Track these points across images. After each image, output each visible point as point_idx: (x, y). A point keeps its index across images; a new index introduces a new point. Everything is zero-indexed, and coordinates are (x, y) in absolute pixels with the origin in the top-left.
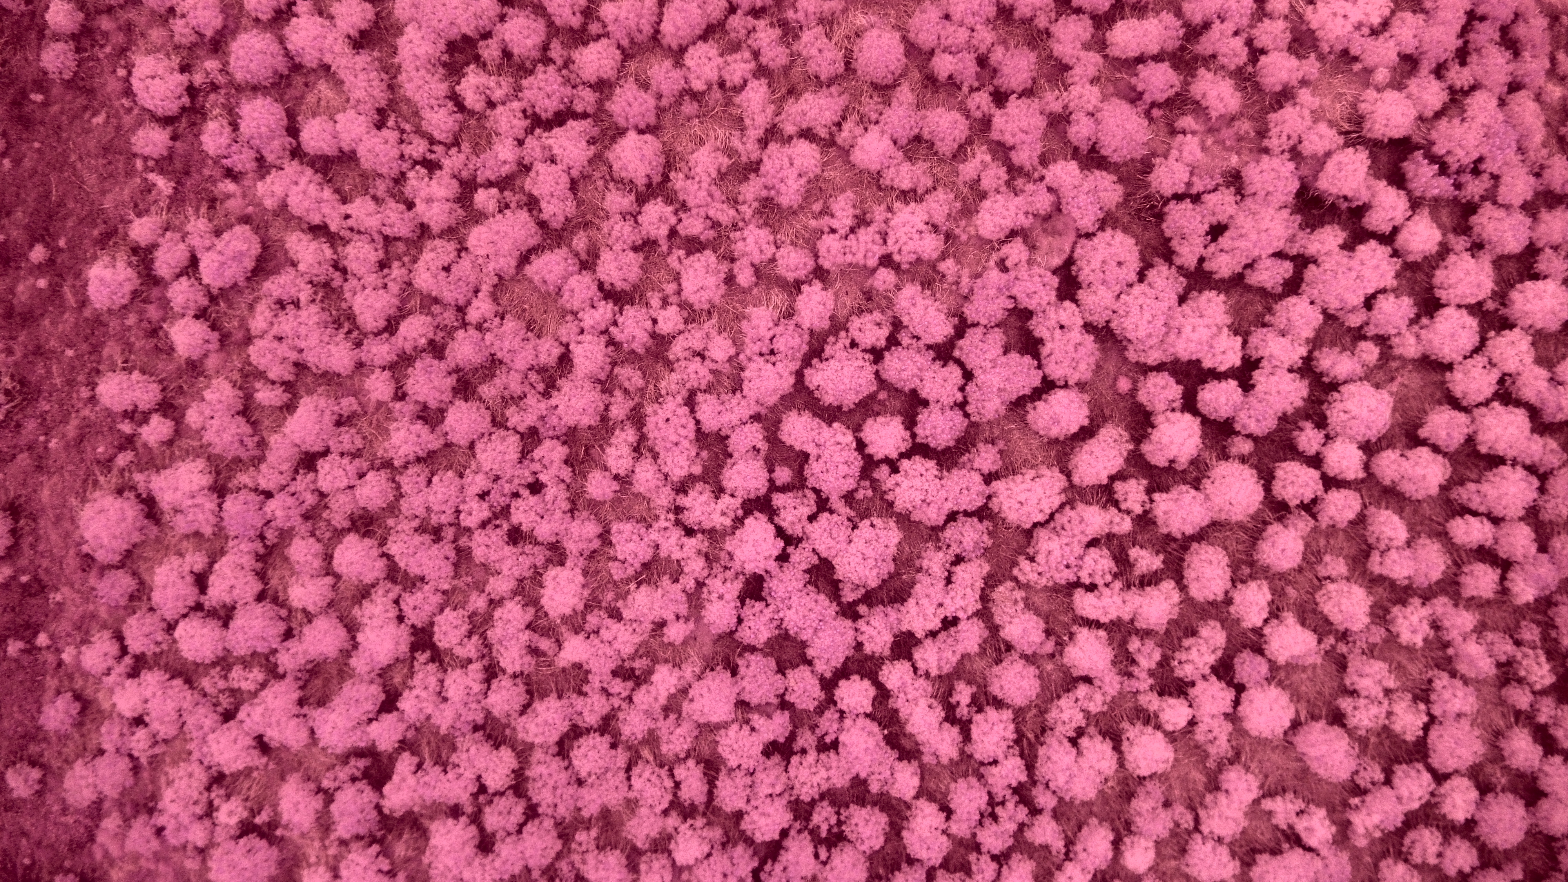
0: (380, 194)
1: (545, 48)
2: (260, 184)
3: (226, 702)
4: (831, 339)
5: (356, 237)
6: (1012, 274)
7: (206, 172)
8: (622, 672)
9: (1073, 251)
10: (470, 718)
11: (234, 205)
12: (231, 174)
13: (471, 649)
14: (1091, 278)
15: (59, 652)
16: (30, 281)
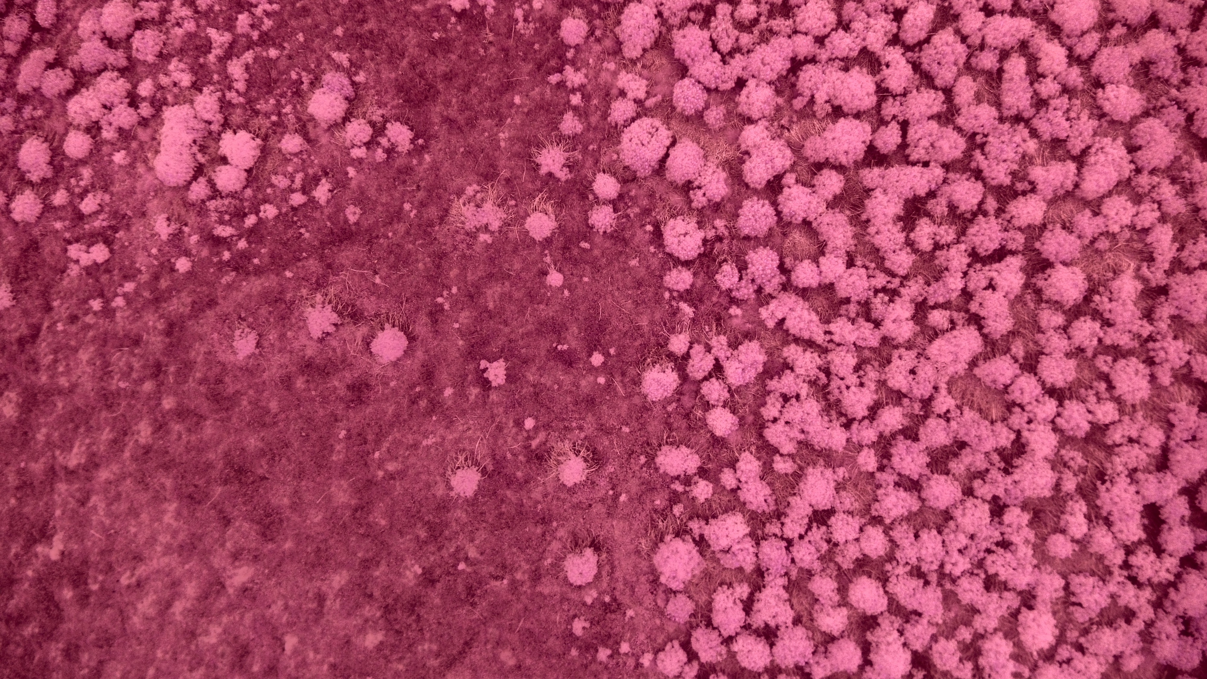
0: (852, 315)
1: (982, 202)
2: (762, 310)
5: (837, 348)
7: (715, 299)
11: (736, 322)
12: (735, 302)
13: (965, 671)
15: (638, 657)
16: (592, 378)
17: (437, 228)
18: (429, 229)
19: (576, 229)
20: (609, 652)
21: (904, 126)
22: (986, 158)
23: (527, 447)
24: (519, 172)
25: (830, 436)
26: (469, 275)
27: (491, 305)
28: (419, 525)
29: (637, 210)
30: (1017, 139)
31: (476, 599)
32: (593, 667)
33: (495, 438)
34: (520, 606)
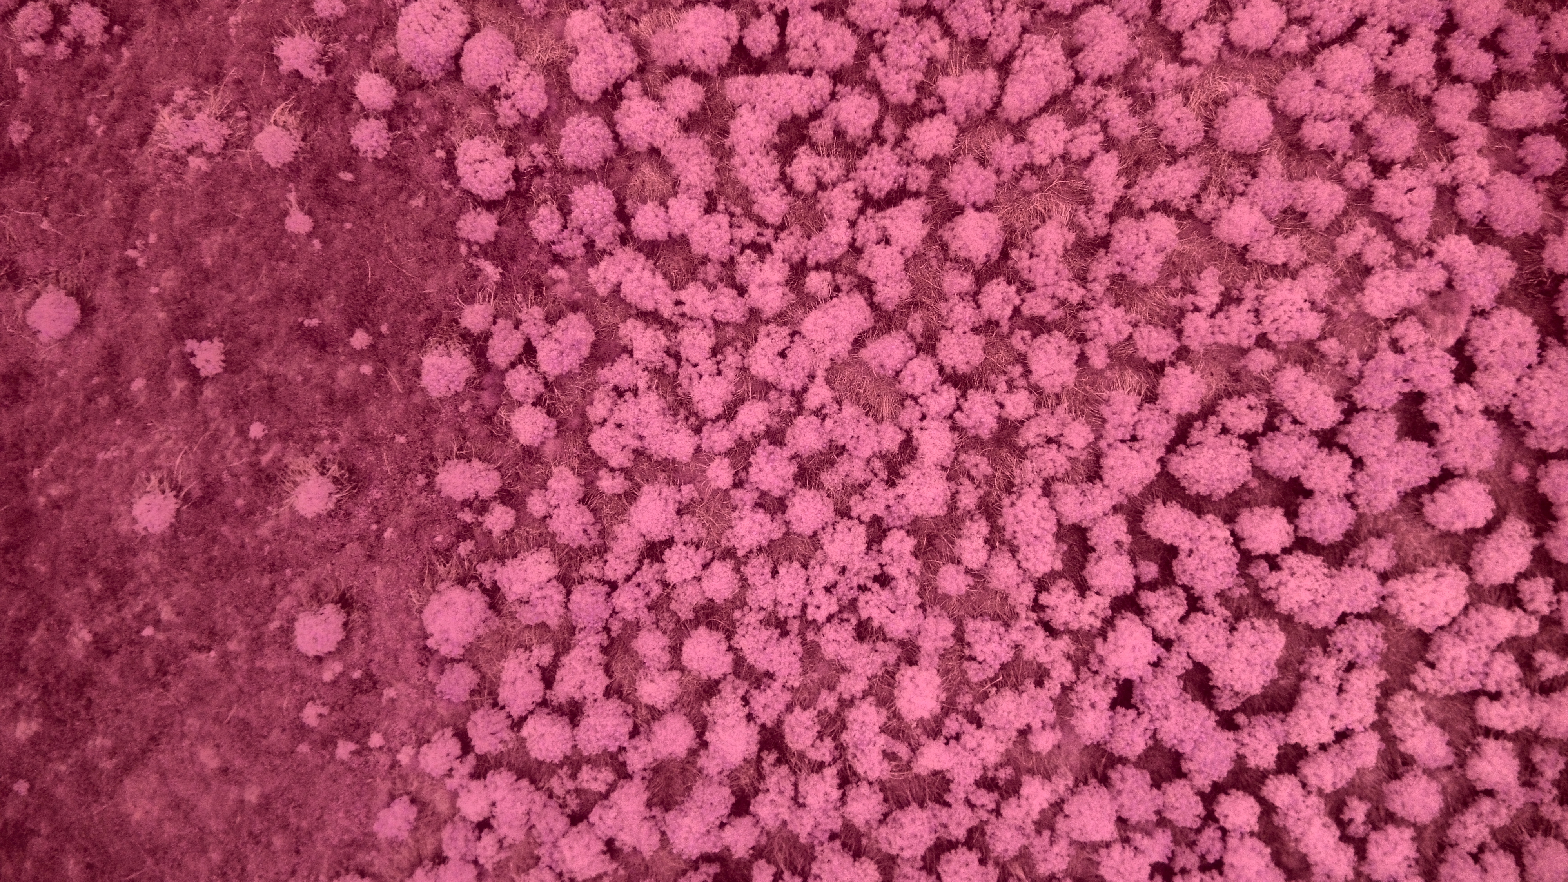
0: (711, 279)
1: (878, 125)
2: (591, 271)
3: (573, 803)
4: (1198, 424)
5: (690, 323)
6: (1409, 355)
7: (532, 257)
8: (987, 783)
9: (1467, 330)
10: (829, 827)
11: (561, 290)
12: (558, 260)
13: (824, 751)
14: (1490, 360)
15: (393, 752)
16: (352, 367)
17: (134, 151)
18: (122, 152)
19: (335, 155)
20: (352, 746)
21: (782, 19)
22: (885, 65)
23: (254, 465)
24: (255, 72)
25: (672, 442)
26: (176, 218)
27: (208, 262)
28: (91, 574)
29: (423, 128)
30: (924, 37)
31: (169, 677)
32: (331, 768)
33: (206, 450)
34: (232, 688)
